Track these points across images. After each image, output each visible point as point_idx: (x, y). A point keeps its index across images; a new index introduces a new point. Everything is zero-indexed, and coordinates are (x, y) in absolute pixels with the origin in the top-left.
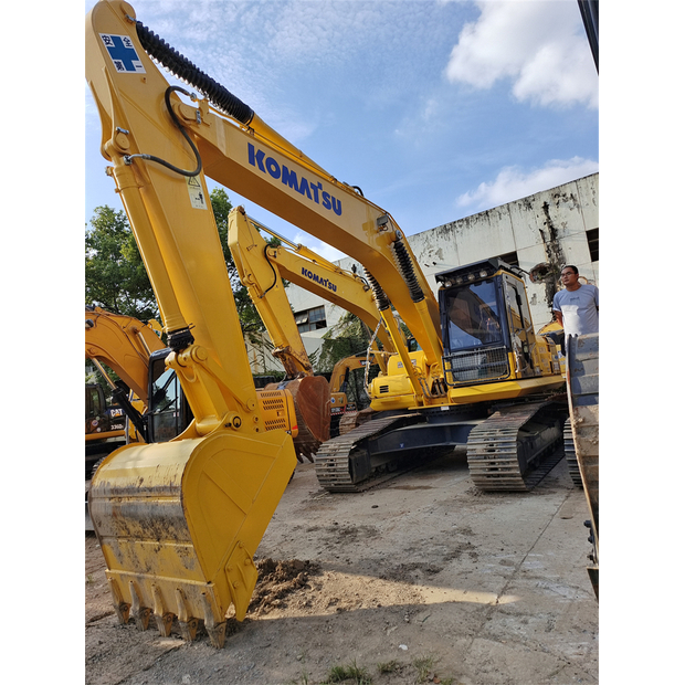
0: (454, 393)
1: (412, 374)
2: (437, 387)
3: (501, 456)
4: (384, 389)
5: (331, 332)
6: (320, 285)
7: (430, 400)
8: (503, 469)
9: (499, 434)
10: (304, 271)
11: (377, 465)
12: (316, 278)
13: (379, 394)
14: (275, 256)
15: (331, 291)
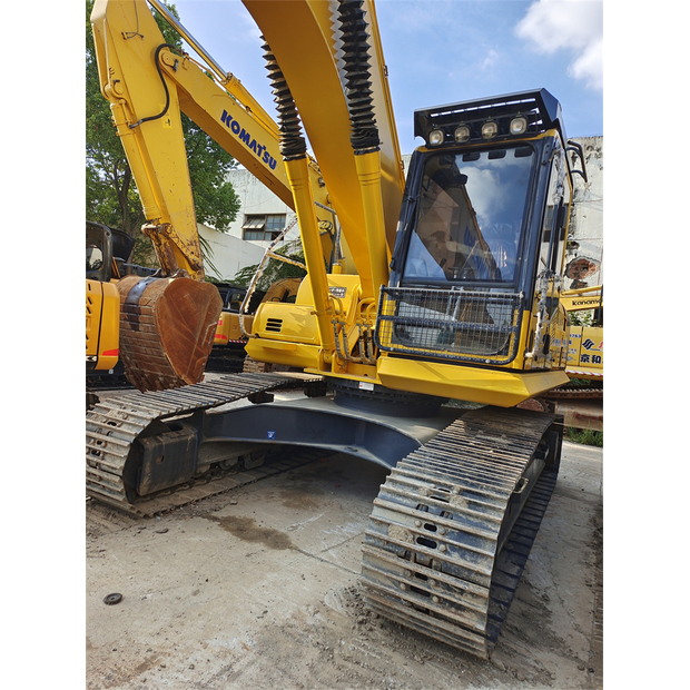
0: (387, 366)
1: (323, 310)
2: (362, 344)
3: (446, 568)
4: (274, 324)
5: (286, 247)
6: (251, 151)
7: (346, 364)
8: (442, 601)
9: (457, 503)
10: (225, 117)
11: (215, 459)
12: (245, 137)
13: (263, 332)
14: (174, 68)
15: (267, 166)
